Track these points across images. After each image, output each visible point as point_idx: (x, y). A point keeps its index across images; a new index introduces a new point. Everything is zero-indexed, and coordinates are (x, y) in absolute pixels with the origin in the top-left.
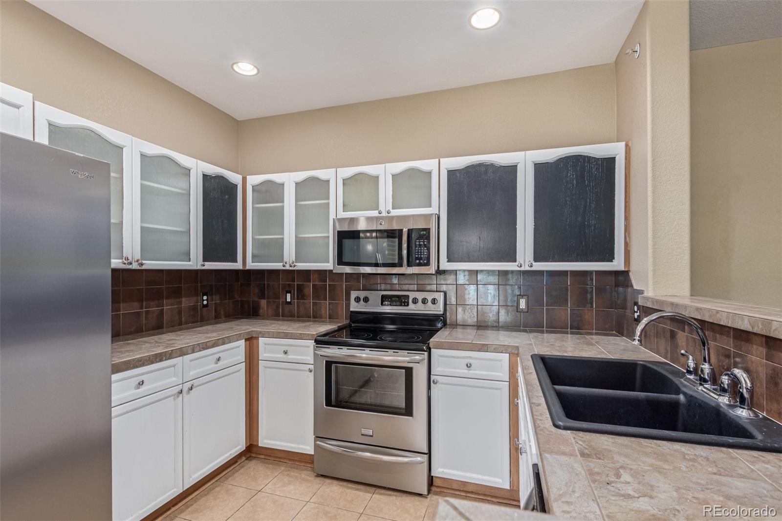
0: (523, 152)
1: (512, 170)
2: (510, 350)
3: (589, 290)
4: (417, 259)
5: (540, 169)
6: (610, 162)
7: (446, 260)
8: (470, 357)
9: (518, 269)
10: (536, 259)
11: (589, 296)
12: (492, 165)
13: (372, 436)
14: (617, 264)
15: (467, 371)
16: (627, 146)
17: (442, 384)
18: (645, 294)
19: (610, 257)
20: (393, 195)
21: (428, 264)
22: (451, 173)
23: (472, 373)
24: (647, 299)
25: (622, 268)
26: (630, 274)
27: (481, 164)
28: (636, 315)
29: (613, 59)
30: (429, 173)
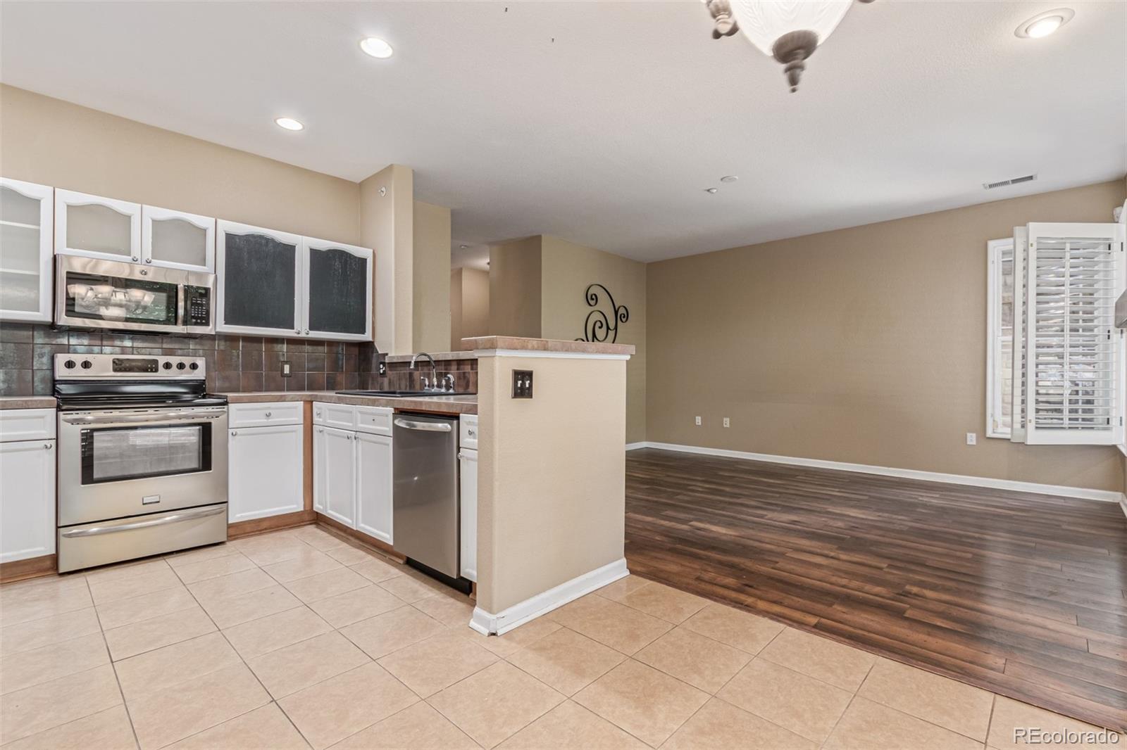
0: (301, 236)
1: (290, 250)
2: (303, 398)
3: (341, 357)
4: (193, 317)
5: (315, 254)
6: (364, 261)
7: (224, 322)
8: (269, 408)
9: (296, 335)
10: (312, 327)
11: (340, 363)
12: (273, 240)
13: (158, 502)
14: (367, 337)
15: (265, 420)
16: (374, 252)
17: (241, 435)
18: (389, 355)
19: (363, 331)
20: (152, 243)
21: (207, 324)
22: (230, 238)
23: (271, 421)
24: (393, 357)
25: (371, 339)
26: (375, 344)
27: (261, 237)
28: (381, 371)
29: (359, 181)
30: (204, 231)
